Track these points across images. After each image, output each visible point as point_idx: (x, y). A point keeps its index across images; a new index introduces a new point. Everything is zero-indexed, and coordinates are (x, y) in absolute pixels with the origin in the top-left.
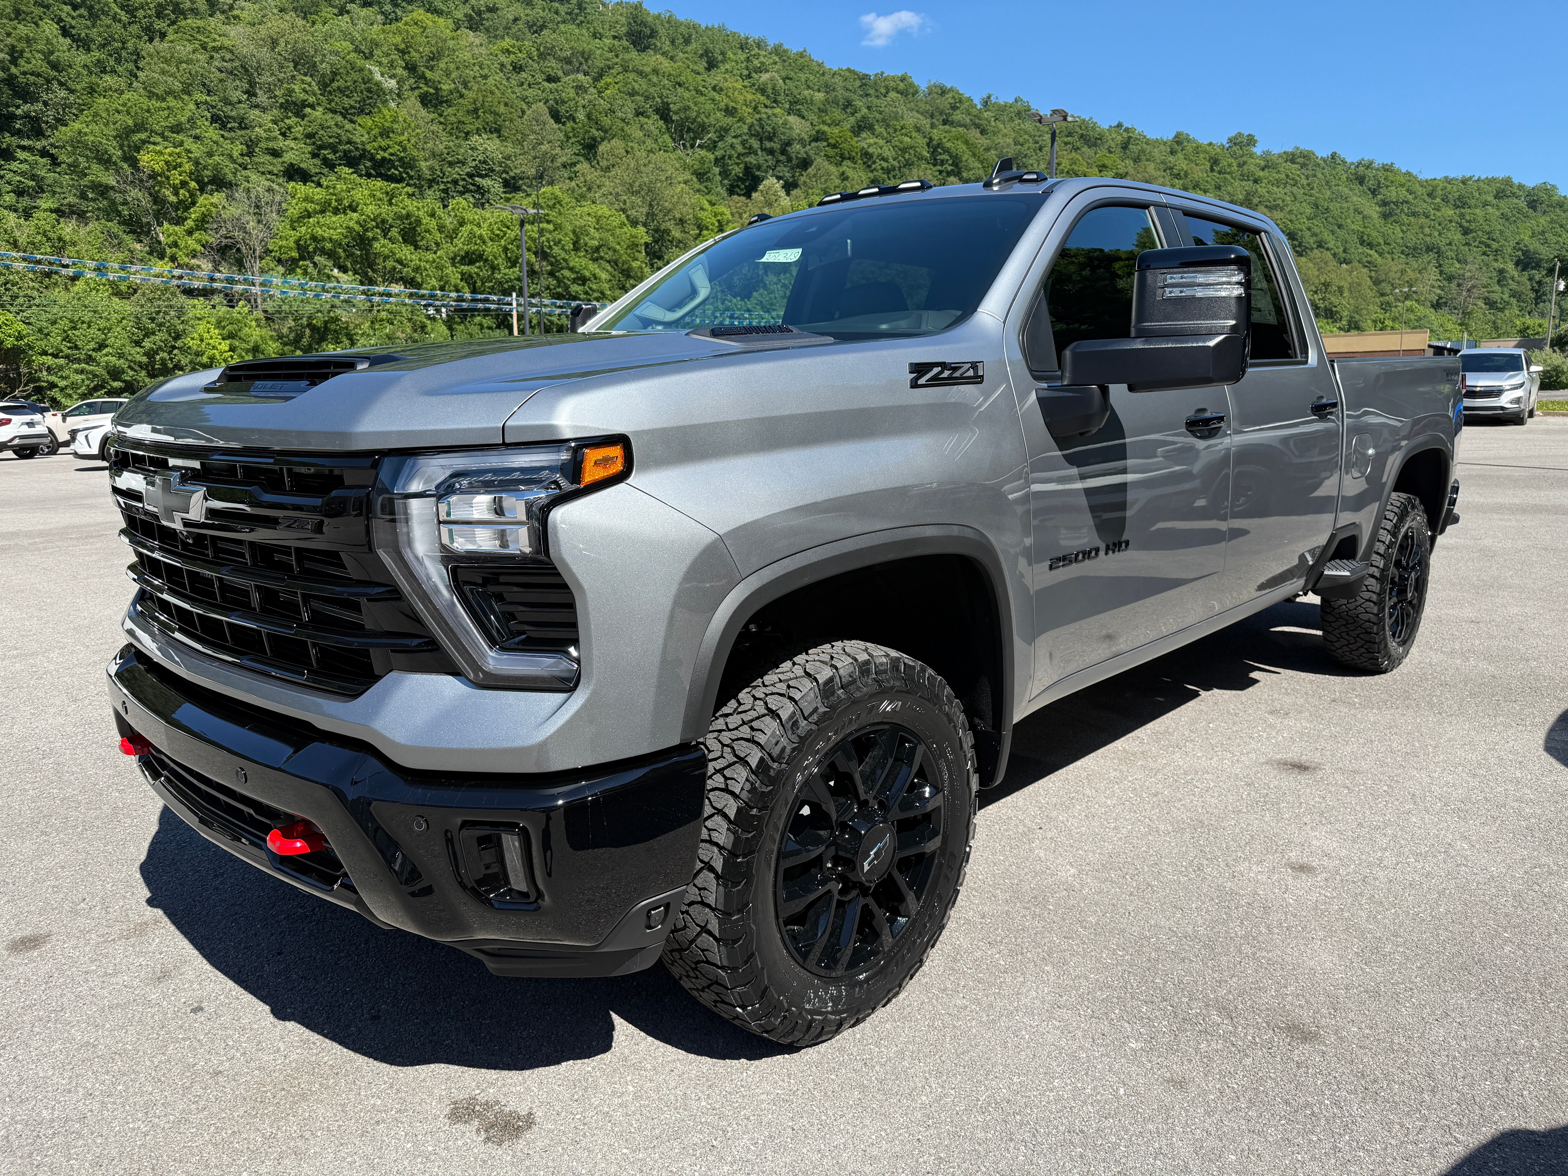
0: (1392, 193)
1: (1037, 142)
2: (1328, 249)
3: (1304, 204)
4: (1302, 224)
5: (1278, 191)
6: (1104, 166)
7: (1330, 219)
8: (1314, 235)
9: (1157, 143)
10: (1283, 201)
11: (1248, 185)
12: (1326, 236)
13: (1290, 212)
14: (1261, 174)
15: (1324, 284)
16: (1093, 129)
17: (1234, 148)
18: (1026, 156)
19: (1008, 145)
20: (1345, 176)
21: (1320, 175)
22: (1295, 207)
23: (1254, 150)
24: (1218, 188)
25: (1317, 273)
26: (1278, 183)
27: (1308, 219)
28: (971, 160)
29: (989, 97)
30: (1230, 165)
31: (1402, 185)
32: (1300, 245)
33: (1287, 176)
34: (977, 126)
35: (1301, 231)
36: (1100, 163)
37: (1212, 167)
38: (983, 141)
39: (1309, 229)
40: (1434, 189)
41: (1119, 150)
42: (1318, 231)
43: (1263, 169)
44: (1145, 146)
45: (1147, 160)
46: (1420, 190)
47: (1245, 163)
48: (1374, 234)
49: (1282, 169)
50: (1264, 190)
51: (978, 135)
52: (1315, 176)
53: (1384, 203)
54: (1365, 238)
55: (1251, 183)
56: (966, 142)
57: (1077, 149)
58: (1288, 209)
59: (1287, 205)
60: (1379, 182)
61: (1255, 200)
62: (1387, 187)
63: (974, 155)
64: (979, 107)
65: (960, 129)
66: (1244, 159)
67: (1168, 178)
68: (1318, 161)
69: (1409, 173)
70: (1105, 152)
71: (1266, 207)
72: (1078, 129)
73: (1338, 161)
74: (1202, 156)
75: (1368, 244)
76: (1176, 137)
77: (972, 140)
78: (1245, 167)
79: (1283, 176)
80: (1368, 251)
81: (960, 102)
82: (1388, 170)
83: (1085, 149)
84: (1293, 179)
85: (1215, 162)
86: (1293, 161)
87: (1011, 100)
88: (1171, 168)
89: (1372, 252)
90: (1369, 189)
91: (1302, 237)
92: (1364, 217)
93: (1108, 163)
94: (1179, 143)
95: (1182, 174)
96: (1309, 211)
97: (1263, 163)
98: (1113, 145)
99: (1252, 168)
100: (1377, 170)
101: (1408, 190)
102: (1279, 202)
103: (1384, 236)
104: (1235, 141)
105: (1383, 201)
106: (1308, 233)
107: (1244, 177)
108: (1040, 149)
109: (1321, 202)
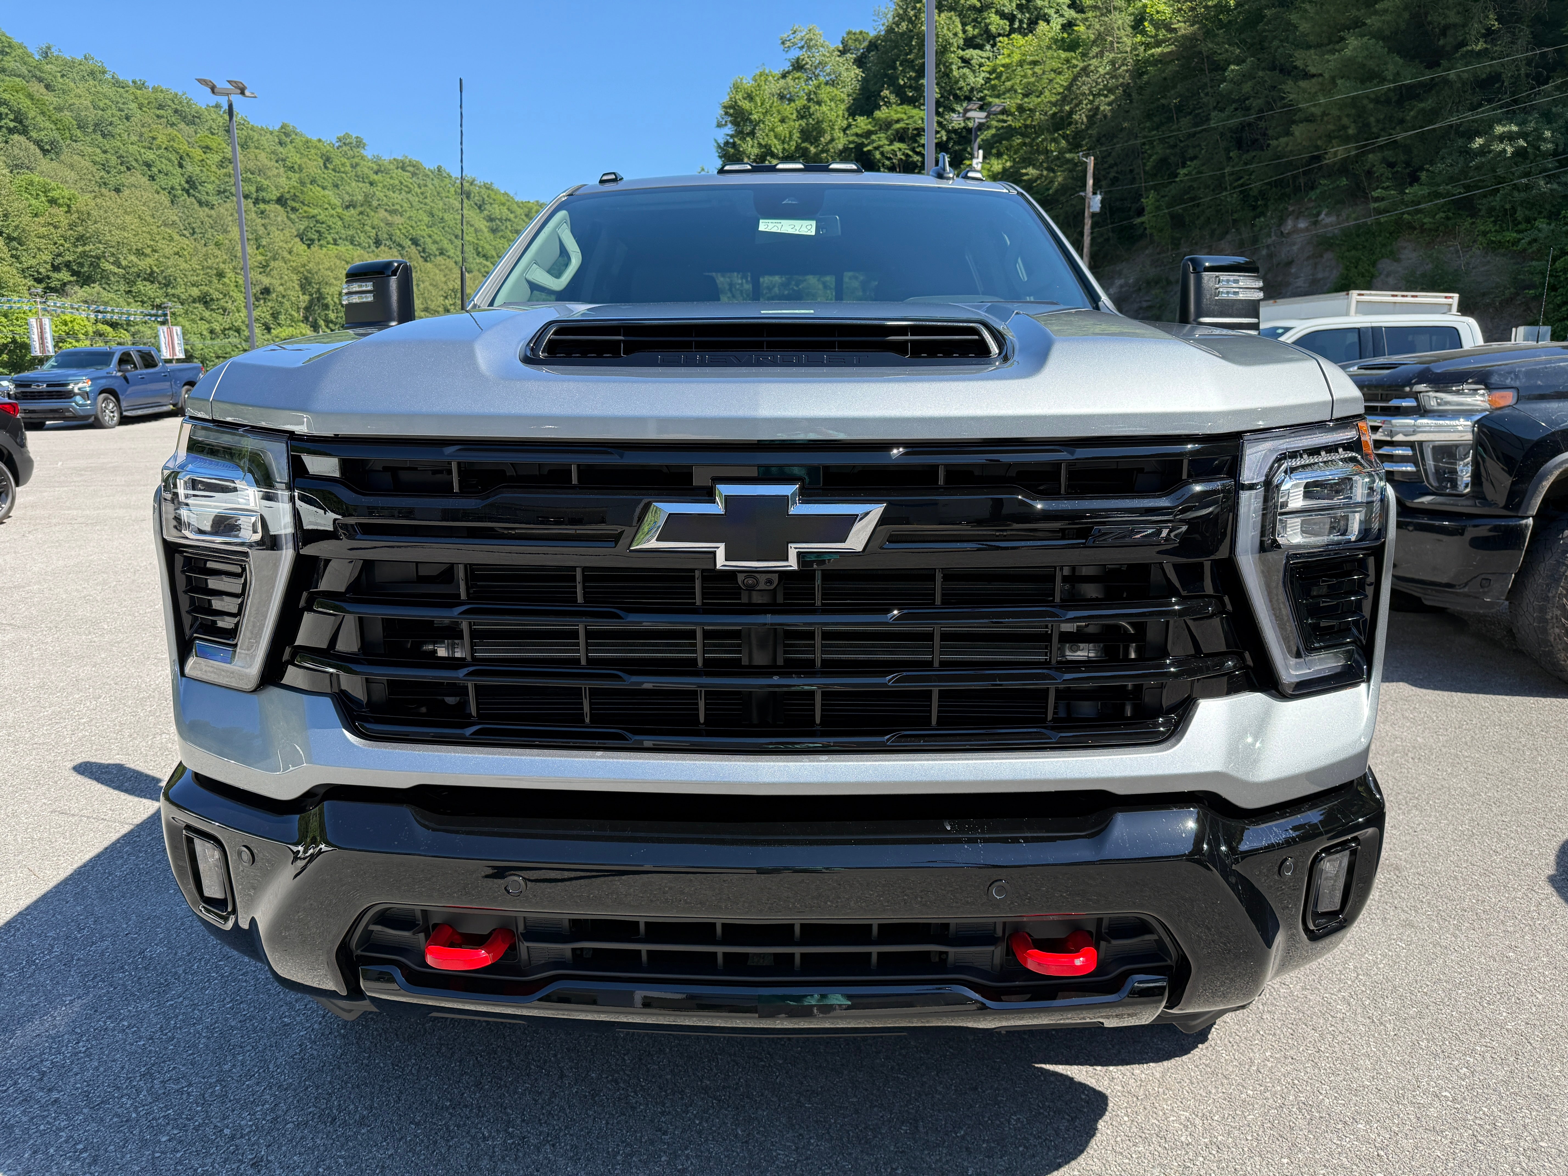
0: (496, 210)
1: (121, 110)
2: (449, 257)
3: (420, 211)
4: (422, 231)
5: (396, 197)
6: (207, 147)
7: (447, 229)
8: (435, 242)
9: (262, 131)
10: (402, 207)
11: (366, 187)
12: (446, 244)
13: (410, 218)
14: (375, 177)
15: (453, 290)
16: (189, 106)
17: (344, 148)
18: (111, 124)
19: (86, 108)
20: (452, 190)
21: (430, 186)
22: (413, 213)
23: (363, 152)
24: (336, 186)
25: (444, 279)
26: (393, 188)
27: (428, 227)
28: (40, 118)
29: (49, 48)
30: (343, 165)
31: (503, 204)
32: (424, 251)
33: (401, 183)
34: (40, 80)
35: (423, 237)
36: (203, 144)
37: (325, 164)
38: (50, 98)
39: (430, 236)
40: (530, 210)
41: (222, 132)
42: (438, 239)
43: (376, 173)
44: (251, 132)
45: (257, 148)
46: (519, 211)
47: (357, 165)
48: (487, 247)
49: (394, 175)
50: (382, 194)
51: (43, 90)
52: (426, 186)
53: (490, 219)
54: (480, 249)
55: (368, 185)
56: (30, 97)
57: (173, 125)
58: (408, 215)
59: (406, 211)
60: (483, 199)
61: (375, 203)
62: (491, 204)
63: (43, 113)
64: (37, 57)
65: (17, 79)
66: (356, 160)
67: (282, 170)
68: (427, 171)
69: (506, 194)
70: (207, 133)
71: (386, 210)
72: (170, 103)
73: (445, 175)
74: (313, 151)
75: (484, 256)
76: (282, 127)
77: (37, 96)
78: (358, 168)
79: (397, 182)
80: (485, 262)
81: (10, 46)
82: (488, 189)
83: (182, 125)
84: (407, 186)
85: (327, 160)
86: (403, 169)
87: (79, 58)
88: (283, 160)
89: (488, 263)
90: (476, 204)
91: (424, 243)
92: (476, 231)
93: (214, 145)
94: (287, 135)
95: (296, 167)
96: (426, 219)
97: (375, 167)
98: (214, 126)
99: (366, 170)
100: (480, 187)
101: (508, 209)
102: (398, 207)
103: (495, 249)
104: (344, 141)
105: (489, 216)
106: (429, 240)
107: (360, 178)
108: (128, 118)
109: (435, 211)
